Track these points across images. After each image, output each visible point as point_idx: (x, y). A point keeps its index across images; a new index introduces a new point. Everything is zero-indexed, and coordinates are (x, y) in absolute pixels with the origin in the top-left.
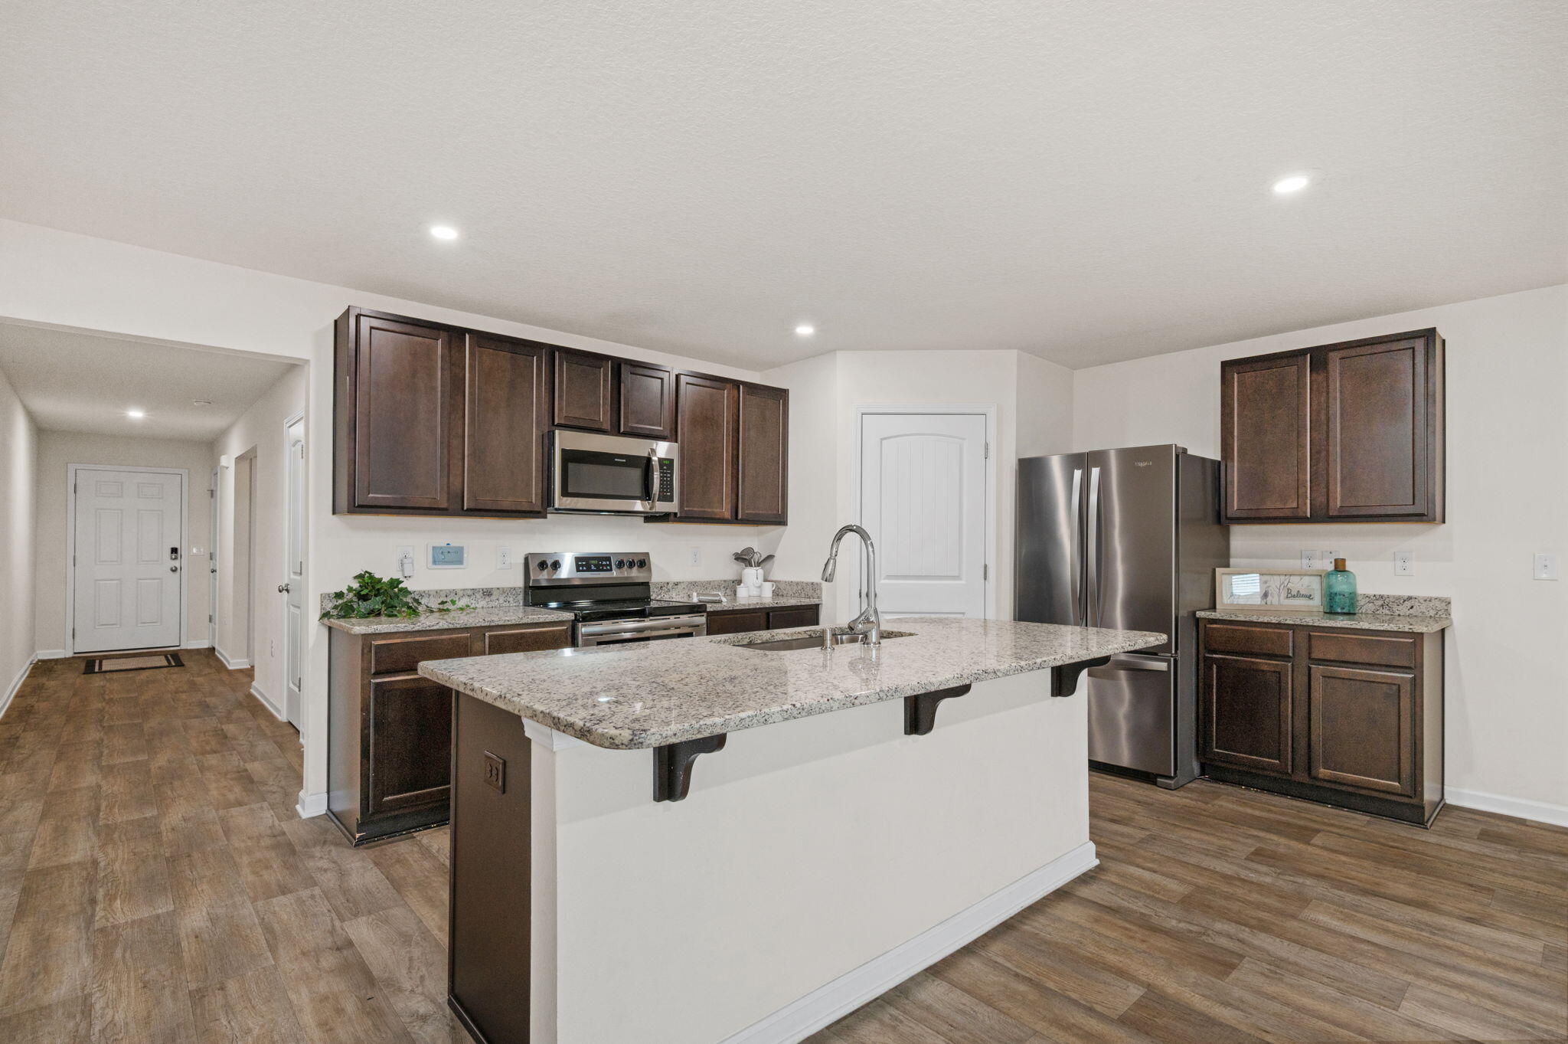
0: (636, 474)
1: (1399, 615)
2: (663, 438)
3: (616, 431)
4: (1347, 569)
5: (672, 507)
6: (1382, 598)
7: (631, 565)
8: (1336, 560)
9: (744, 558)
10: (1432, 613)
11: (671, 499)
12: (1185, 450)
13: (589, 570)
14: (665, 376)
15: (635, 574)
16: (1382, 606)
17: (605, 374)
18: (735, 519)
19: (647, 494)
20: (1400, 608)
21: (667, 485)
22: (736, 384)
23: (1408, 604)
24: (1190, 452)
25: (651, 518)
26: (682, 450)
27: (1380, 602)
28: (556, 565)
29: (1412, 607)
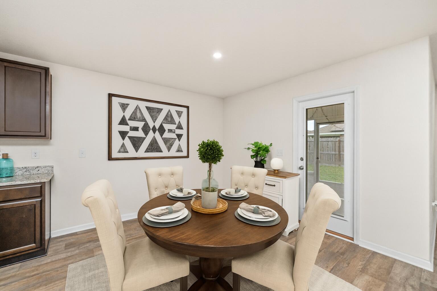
1: (33, 174)
4: (9, 158)
6: (26, 168)
8: (3, 154)
10: (46, 172)
16: (26, 171)
20: (34, 171)
23: (37, 169)
27: (25, 170)
29: (39, 170)
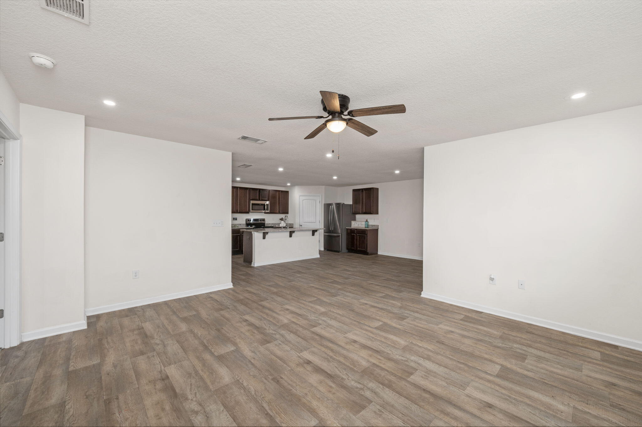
0: (262, 207)
2: (267, 201)
3: (259, 200)
5: (269, 211)
7: (262, 220)
9: (282, 219)
10: (377, 227)
11: (268, 210)
12: (344, 204)
13: (255, 221)
14: (267, 191)
15: (263, 222)
16: (372, 226)
17: (258, 191)
18: (279, 213)
19: (264, 209)
20: (374, 226)
21: (267, 208)
22: (279, 191)
24: (345, 203)
25: (265, 213)
26: (270, 203)
28: (250, 220)
